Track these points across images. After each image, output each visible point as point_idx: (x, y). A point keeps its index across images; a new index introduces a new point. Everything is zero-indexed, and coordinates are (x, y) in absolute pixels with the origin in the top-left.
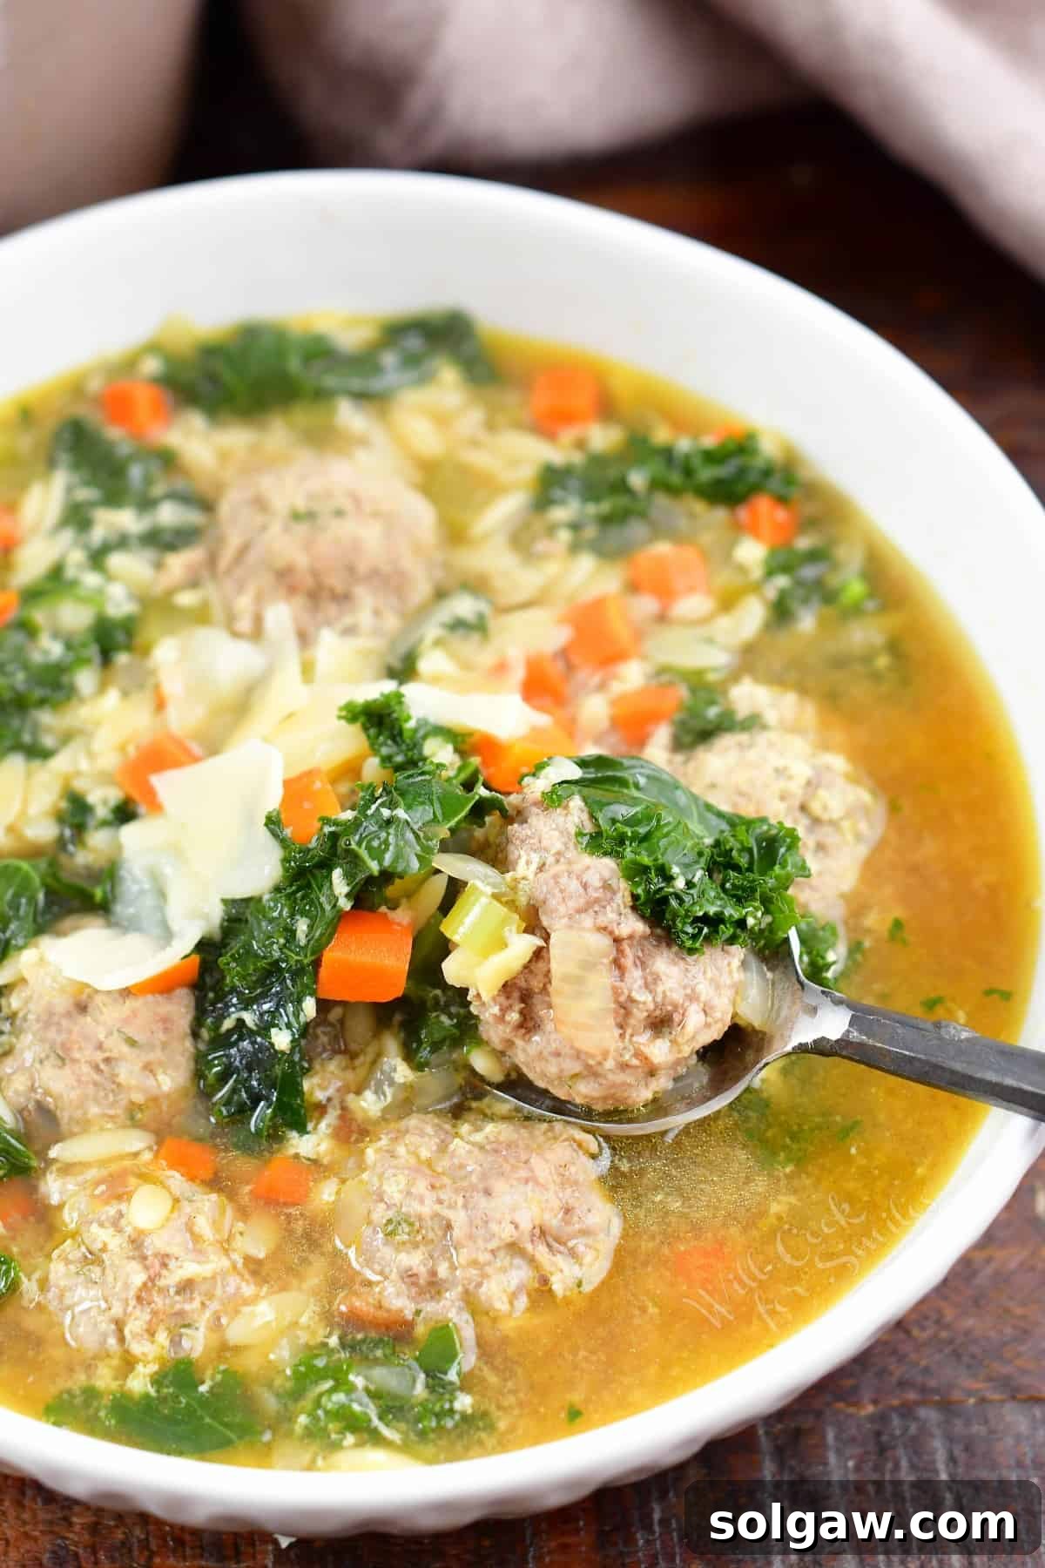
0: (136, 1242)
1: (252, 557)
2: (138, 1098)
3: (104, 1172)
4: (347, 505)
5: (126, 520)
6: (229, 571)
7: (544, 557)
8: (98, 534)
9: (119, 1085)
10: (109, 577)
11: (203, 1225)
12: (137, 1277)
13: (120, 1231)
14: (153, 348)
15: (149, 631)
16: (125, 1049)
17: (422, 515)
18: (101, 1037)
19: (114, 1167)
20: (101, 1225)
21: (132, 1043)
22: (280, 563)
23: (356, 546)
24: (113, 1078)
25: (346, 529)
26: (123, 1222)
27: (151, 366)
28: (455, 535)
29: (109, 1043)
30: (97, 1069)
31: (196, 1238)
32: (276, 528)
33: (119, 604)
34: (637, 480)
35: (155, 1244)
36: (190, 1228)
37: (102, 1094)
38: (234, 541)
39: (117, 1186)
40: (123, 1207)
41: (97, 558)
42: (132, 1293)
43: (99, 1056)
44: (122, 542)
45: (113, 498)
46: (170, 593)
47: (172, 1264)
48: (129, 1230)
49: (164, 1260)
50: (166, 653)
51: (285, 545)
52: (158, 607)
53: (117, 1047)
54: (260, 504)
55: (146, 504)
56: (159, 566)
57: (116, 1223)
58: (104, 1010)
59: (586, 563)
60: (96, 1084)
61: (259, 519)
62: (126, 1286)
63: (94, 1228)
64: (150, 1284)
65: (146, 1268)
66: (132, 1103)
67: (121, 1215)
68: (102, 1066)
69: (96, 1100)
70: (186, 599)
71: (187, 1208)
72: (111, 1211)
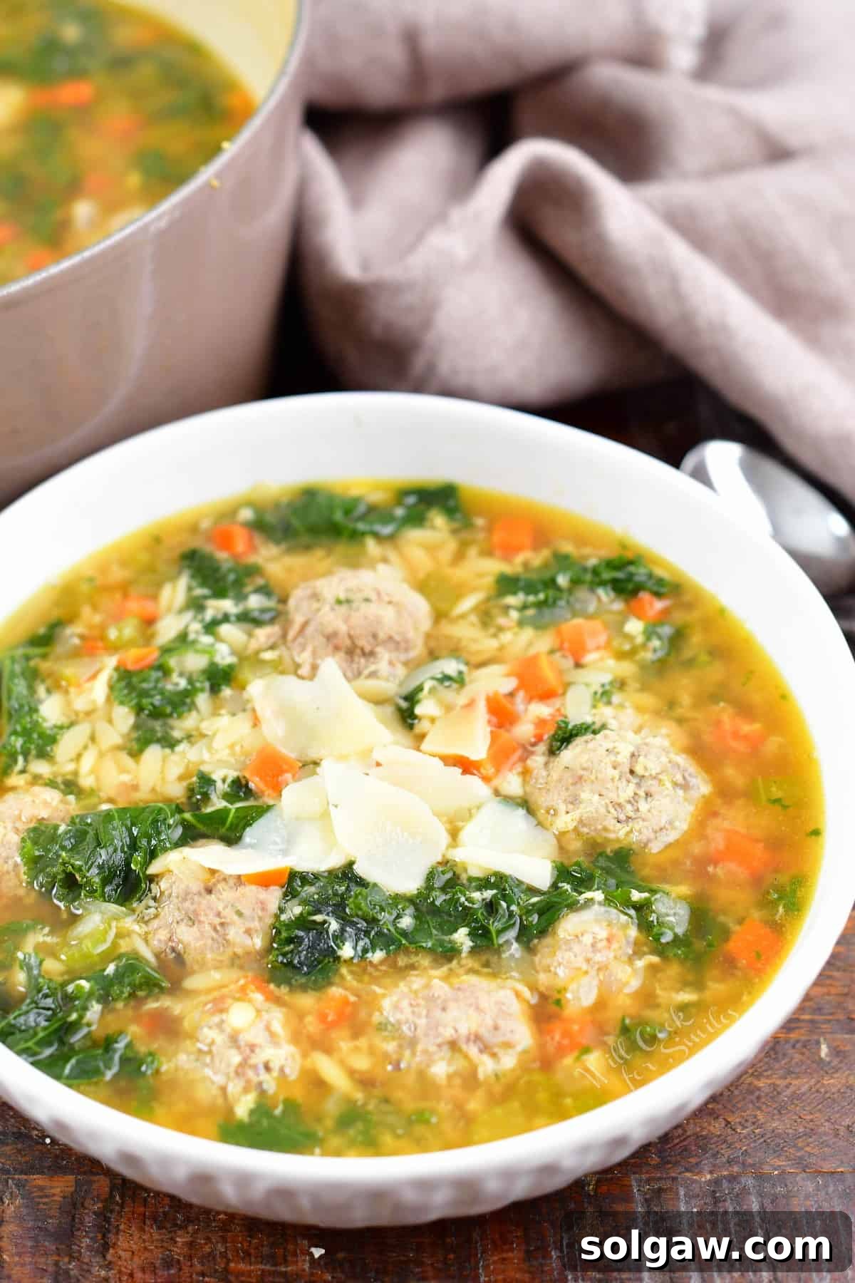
0: (234, 1040)
1: (310, 630)
2: (239, 951)
3: (210, 997)
4: (373, 597)
5: (227, 605)
6: (295, 639)
7: (501, 629)
8: (209, 615)
9: (227, 941)
10: (219, 639)
11: (277, 1027)
12: (236, 1059)
13: (222, 1031)
14: (249, 504)
15: (245, 674)
16: (235, 918)
17: (420, 606)
18: (220, 908)
19: (216, 994)
20: (210, 1028)
21: (239, 914)
22: (329, 630)
23: (378, 621)
24: (224, 937)
25: (372, 610)
26: (224, 1026)
27: (246, 514)
28: (440, 616)
29: (224, 913)
30: (215, 929)
31: (272, 1035)
32: (326, 608)
33: (224, 657)
34: (562, 580)
35: (245, 1038)
36: (268, 1028)
37: (216, 945)
38: (298, 620)
39: (220, 1006)
40: (224, 1016)
41: (211, 627)
42: (232, 1070)
43: (217, 921)
44: (226, 618)
45: (220, 593)
46: (257, 653)
47: (257, 1050)
48: (228, 1030)
49: (252, 1048)
50: (257, 688)
51: (332, 619)
52: (251, 660)
53: (229, 915)
54: (315, 596)
55: (240, 597)
56: (250, 635)
57: (220, 1026)
58: (223, 893)
59: (528, 633)
60: (213, 939)
61: (315, 605)
62: (229, 1066)
63: (206, 1030)
64: (244, 1064)
65: (241, 1053)
66: (235, 954)
67: (222, 1021)
68: (218, 928)
69: (212, 950)
70: (268, 655)
71: (265, 1016)
72: (216, 1019)
